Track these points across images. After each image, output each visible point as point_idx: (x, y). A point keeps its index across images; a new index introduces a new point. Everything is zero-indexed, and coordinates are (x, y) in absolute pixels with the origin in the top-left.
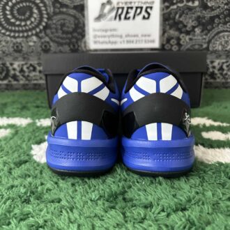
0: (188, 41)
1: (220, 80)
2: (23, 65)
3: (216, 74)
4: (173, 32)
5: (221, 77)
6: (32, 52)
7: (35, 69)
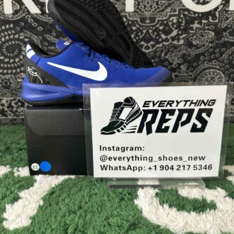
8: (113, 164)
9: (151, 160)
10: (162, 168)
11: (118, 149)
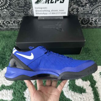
0: (82, 10)
1: (94, 25)
2: (3, 21)
3: (93, 23)
4: (75, 6)
5: (95, 24)
6: (6, 16)
7: (9, 23)
8: (39, 12)
11: (40, 8)
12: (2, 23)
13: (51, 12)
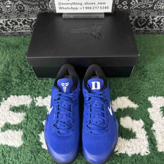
0: (137, 2)
2: (6, 21)
9: (81, 4)
10: (86, 8)
12: (4, 24)
13: (85, 6)
